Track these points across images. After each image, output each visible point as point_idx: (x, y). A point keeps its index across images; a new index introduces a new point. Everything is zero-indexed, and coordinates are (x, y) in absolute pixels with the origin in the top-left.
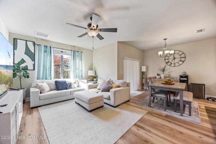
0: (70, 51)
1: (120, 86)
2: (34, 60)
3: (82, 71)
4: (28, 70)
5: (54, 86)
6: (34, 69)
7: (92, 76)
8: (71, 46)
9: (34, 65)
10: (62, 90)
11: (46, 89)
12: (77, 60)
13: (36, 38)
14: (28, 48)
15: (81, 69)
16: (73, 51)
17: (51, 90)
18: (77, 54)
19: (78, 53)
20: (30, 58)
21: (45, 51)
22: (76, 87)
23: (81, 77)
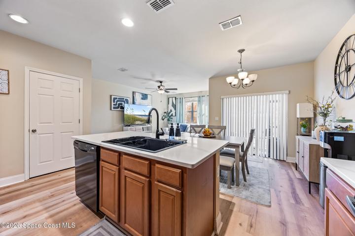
8: (198, 92)
9: (175, 113)
13: (177, 94)
14: (173, 102)
20: (174, 108)
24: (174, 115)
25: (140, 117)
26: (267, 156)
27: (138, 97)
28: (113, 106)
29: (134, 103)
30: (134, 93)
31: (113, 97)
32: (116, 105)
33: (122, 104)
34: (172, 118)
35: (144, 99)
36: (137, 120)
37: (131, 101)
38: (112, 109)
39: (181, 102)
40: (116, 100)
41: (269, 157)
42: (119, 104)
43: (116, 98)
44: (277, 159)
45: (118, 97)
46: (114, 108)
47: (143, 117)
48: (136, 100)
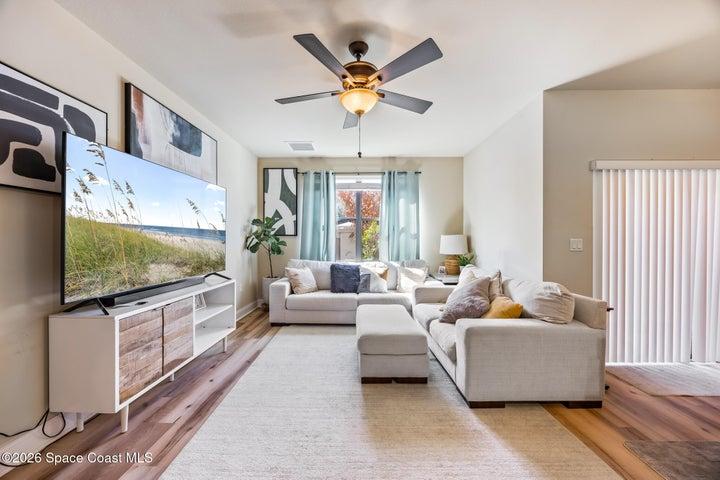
0: (380, 176)
1: (529, 309)
2: (295, 211)
3: (417, 236)
4: (285, 235)
5: (326, 280)
6: (296, 235)
7: (455, 257)
8: (384, 158)
9: (296, 223)
10: (343, 292)
11: (304, 284)
12: (402, 202)
13: (300, 159)
14: (286, 185)
15: (413, 231)
16: (387, 175)
17: (319, 289)
18: (399, 180)
19: (406, 179)
20: (290, 207)
21: (317, 187)
22: (385, 288)
23: (413, 257)
24: (290, 230)
25: (176, 240)
30: (130, 92)
34: (284, 243)
35: (186, 149)
47: (189, 239)
48: (146, 142)
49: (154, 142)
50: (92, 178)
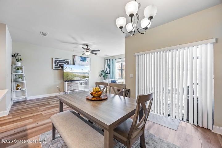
9: (110, 71)
13: (111, 57)
14: (108, 63)
20: (109, 67)
24: (109, 73)
25: (79, 74)
26: (185, 119)
27: (78, 60)
28: (54, 66)
29: (74, 64)
30: (74, 56)
31: (54, 60)
32: (57, 65)
33: (63, 65)
34: (107, 75)
35: (83, 61)
36: (75, 77)
37: (72, 62)
38: (54, 68)
39: (113, 63)
40: (57, 62)
41: (188, 120)
42: (60, 65)
43: (58, 60)
44: (198, 126)
45: (59, 60)
46: (55, 68)
47: (81, 74)
48: (76, 62)
49: (77, 62)
50: (66, 67)
